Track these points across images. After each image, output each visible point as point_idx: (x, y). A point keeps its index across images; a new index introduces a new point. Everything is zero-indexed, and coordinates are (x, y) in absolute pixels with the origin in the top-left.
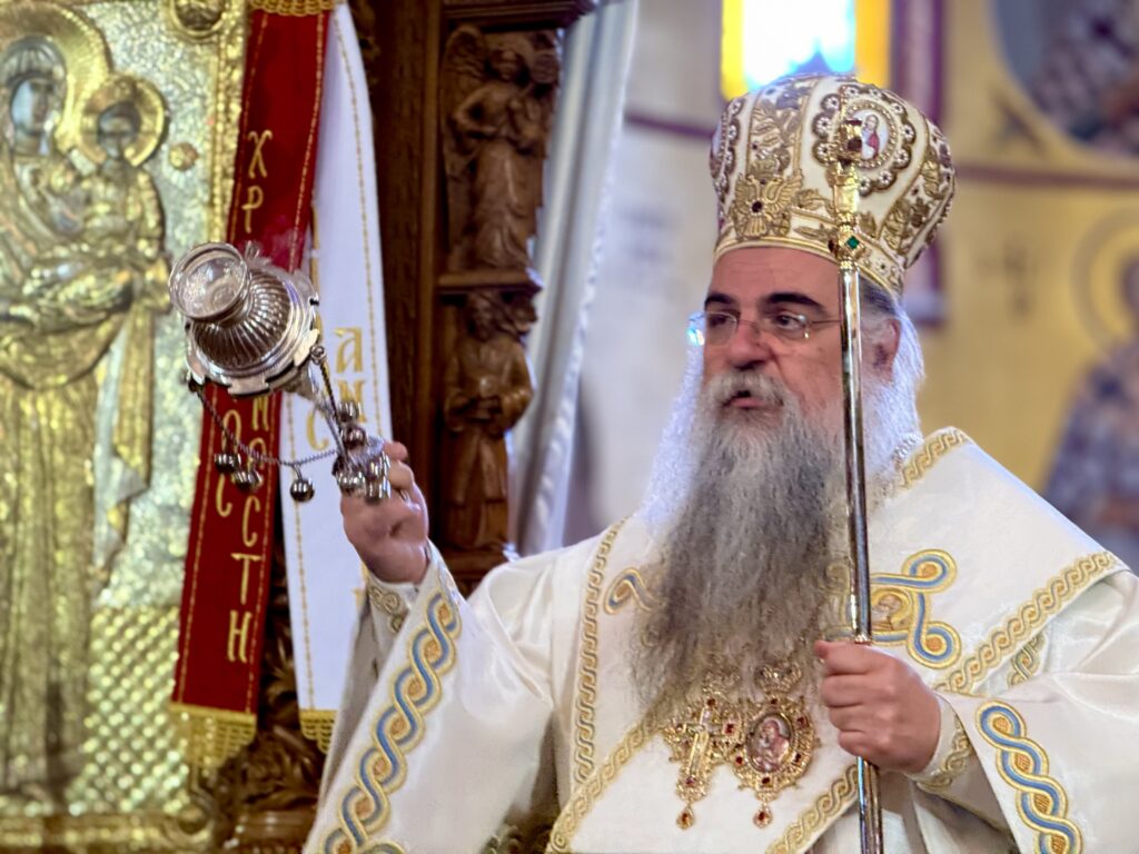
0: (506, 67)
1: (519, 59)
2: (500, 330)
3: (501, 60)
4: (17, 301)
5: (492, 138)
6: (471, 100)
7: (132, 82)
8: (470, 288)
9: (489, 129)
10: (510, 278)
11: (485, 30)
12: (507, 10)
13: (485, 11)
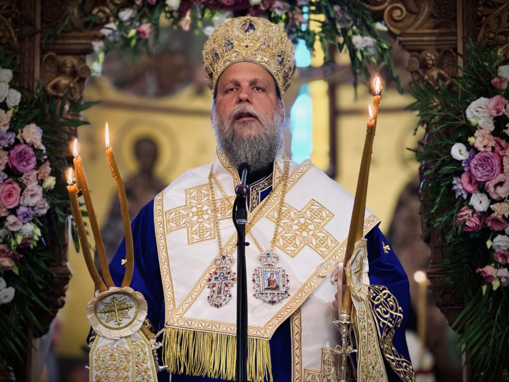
1: (73, 67)
3: (66, 67)
11: (58, 54)
12: (67, 47)
13: (58, 47)
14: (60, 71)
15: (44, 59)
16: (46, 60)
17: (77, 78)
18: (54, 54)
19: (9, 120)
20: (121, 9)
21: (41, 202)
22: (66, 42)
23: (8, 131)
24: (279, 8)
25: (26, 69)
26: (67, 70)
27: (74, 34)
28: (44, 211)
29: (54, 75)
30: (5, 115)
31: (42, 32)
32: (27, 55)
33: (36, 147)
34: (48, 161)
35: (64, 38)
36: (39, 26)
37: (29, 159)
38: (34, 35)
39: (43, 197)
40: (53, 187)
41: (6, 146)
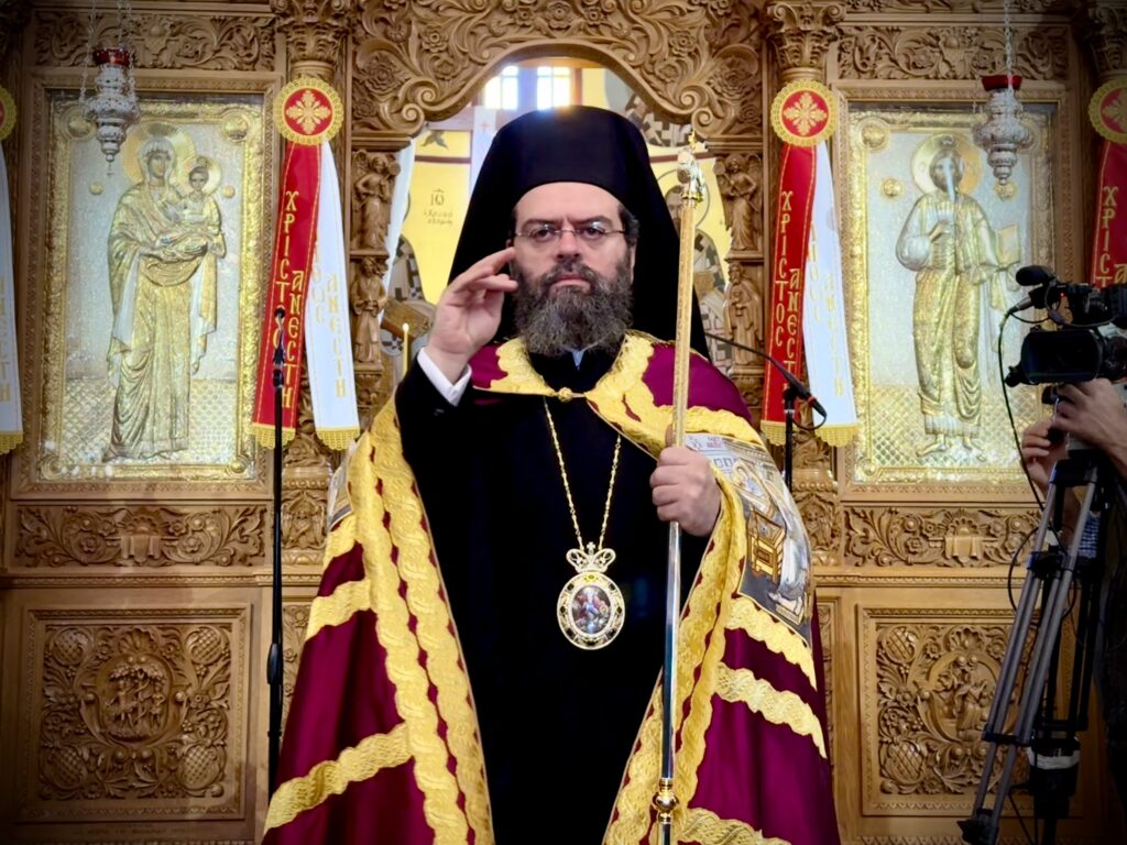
0: (379, 168)
2: (374, 273)
4: (153, 249)
5: (373, 196)
6: (364, 180)
7: (205, 157)
8: (364, 256)
9: (371, 192)
10: (380, 253)
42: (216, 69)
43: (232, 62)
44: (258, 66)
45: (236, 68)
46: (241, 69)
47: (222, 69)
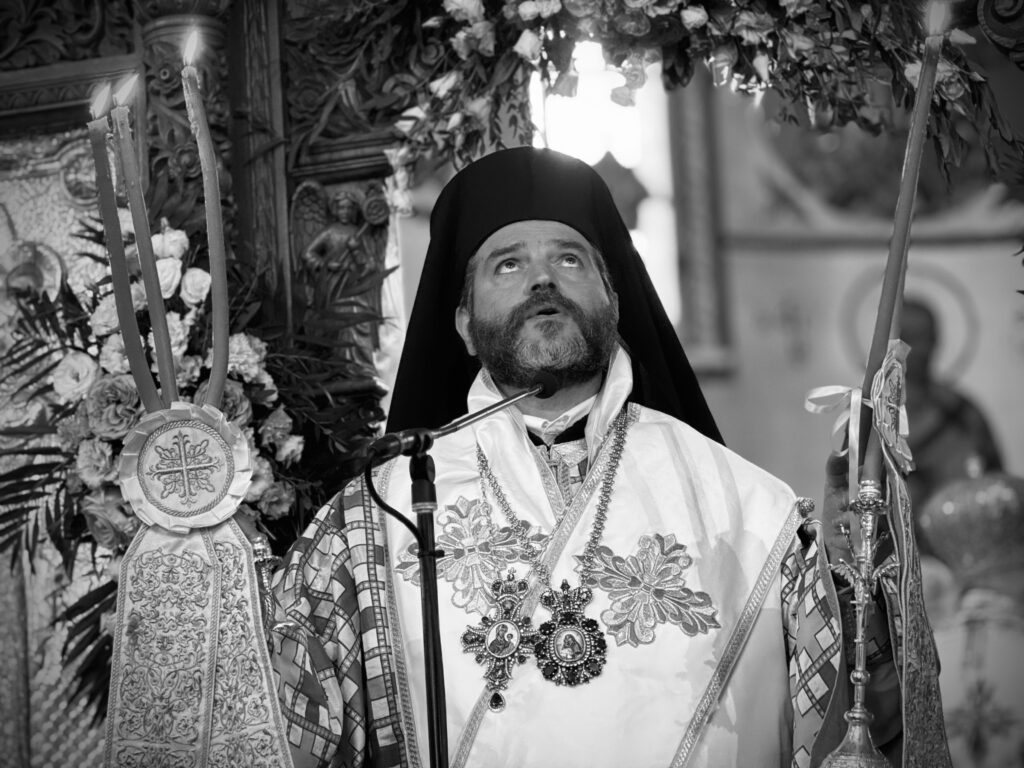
1: (355, 206)
3: (339, 208)
5: (336, 271)
6: (317, 242)
7: (33, 246)
9: (334, 264)
11: (325, 183)
12: (341, 166)
13: (323, 168)
14: (331, 218)
15: (294, 197)
16: (300, 198)
17: (365, 226)
18: (313, 184)
19: (188, 332)
20: (439, 75)
21: (271, 492)
22: (336, 156)
23: (186, 354)
24: (749, 28)
25: (262, 222)
26: (343, 212)
27: (351, 137)
28: (285, 509)
29: (321, 226)
30: (179, 323)
31: (287, 144)
32: (262, 192)
33: (247, 379)
34: (282, 406)
35: (330, 149)
36: (280, 133)
37: (235, 407)
38: (272, 149)
39: (277, 479)
40: (299, 457)
41: (184, 385)
42: (27, 67)
43: (56, 48)
44: (103, 46)
45: (63, 58)
46: (74, 59)
47: (36, 65)
